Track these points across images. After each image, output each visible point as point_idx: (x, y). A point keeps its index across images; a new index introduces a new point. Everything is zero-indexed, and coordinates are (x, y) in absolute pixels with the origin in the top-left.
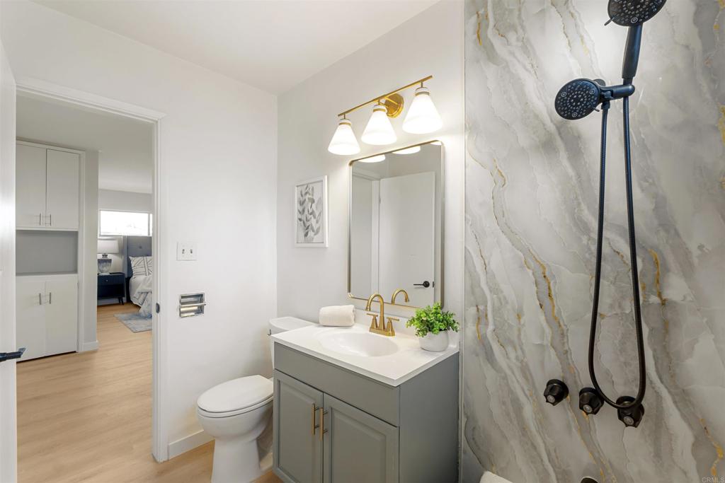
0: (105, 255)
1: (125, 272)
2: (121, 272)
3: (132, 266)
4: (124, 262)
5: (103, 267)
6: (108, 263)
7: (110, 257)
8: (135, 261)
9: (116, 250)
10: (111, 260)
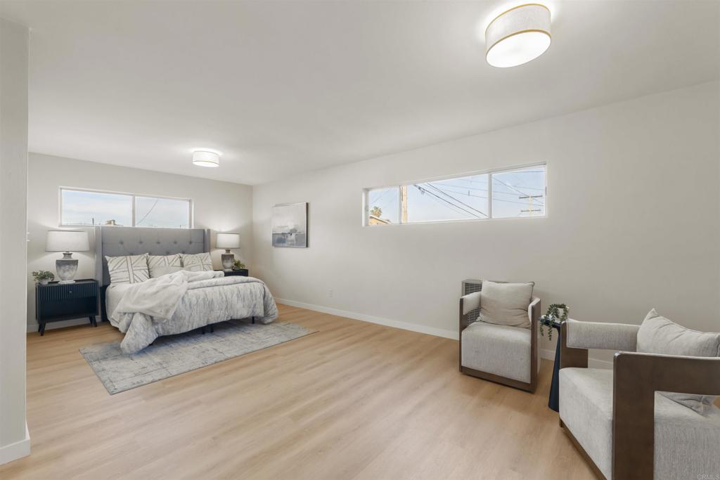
0: (68, 254)
1: (99, 278)
2: (93, 278)
3: (110, 269)
4: (97, 264)
5: (64, 272)
6: (72, 266)
7: (75, 256)
8: (113, 264)
9: (86, 248)
10: (77, 261)
